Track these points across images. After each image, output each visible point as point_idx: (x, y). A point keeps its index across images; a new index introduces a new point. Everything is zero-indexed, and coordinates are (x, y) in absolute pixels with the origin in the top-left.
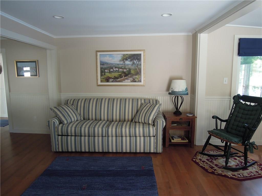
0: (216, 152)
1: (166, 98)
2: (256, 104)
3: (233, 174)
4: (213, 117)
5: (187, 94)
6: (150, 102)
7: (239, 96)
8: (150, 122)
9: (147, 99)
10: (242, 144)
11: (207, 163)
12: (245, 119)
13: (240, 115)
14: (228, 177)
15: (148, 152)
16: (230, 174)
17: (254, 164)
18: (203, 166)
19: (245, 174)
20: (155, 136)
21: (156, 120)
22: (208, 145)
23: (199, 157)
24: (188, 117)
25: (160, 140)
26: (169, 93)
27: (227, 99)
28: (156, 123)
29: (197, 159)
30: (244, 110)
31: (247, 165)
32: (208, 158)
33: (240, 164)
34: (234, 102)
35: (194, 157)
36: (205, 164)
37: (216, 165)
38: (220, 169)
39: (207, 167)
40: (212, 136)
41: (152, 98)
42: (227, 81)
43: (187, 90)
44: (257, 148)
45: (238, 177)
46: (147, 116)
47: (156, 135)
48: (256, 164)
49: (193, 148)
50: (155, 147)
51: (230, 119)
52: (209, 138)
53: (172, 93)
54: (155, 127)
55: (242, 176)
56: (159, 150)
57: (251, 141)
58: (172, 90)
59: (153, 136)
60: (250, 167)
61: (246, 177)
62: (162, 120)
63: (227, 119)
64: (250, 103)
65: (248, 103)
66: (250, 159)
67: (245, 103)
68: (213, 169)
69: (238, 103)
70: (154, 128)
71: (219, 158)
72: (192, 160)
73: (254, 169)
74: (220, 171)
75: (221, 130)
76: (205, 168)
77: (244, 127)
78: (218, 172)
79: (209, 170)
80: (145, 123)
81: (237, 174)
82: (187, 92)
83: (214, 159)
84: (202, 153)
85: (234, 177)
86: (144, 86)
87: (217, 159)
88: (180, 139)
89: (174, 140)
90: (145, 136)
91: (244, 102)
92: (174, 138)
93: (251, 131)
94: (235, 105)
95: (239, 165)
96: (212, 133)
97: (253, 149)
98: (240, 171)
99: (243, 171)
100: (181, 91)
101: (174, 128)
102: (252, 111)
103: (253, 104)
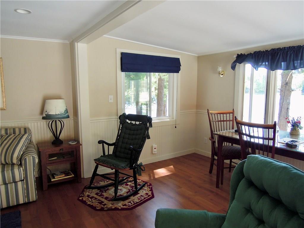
0: (107, 182)
1: (40, 124)
2: (141, 123)
3: (124, 204)
4: (100, 142)
5: (68, 117)
6: (14, 133)
7: (124, 116)
8: (15, 161)
9: (10, 129)
10: (129, 168)
11: (96, 199)
12: (132, 140)
13: (127, 136)
14: (119, 209)
15: (15, 204)
16: (120, 205)
17: (144, 186)
18: (91, 204)
19: (135, 200)
20: (23, 180)
21: (24, 156)
22: (96, 176)
23: (87, 193)
24: (71, 146)
25: (31, 184)
26: (43, 117)
27: (114, 119)
28: (23, 161)
29: (84, 197)
30: (130, 130)
31: (137, 189)
32: (97, 192)
33: (131, 189)
34: (120, 122)
35: (81, 195)
36: (94, 201)
37: (106, 198)
38: (111, 202)
39: (95, 204)
40: (99, 165)
41: (20, 125)
42: (112, 99)
43: (67, 112)
44: (144, 170)
45: (129, 206)
46: (9, 153)
47: (26, 177)
48: (146, 184)
49: (81, 183)
50: (26, 195)
51: (118, 141)
52: (96, 168)
53: (47, 117)
54: (22, 167)
55: (133, 203)
56: (33, 197)
57: (139, 163)
58: (46, 113)
59: (20, 181)
60: (141, 190)
61: (137, 203)
62: (33, 156)
63: (115, 142)
64: (135, 122)
65: (134, 122)
66: (140, 181)
67: (131, 123)
68: (102, 205)
69: (125, 123)
70: (21, 169)
71: (110, 188)
72: (79, 200)
73: (144, 192)
74: (110, 205)
75: (109, 155)
76: (94, 206)
77: (130, 149)
78: (108, 206)
79: (98, 207)
80: (7, 164)
81: (128, 203)
82: (67, 114)
83: (104, 191)
84: (90, 188)
85: (125, 207)
86: (5, 110)
87: (108, 189)
88: (64, 175)
89: (55, 179)
90: (7, 183)
91: (129, 122)
92: (55, 175)
93: (137, 152)
94: (121, 125)
95: (130, 191)
96: (99, 162)
97: (140, 171)
98: (131, 197)
99: (134, 197)
100: (59, 114)
101: (53, 163)
102: (137, 130)
103: (138, 123)
